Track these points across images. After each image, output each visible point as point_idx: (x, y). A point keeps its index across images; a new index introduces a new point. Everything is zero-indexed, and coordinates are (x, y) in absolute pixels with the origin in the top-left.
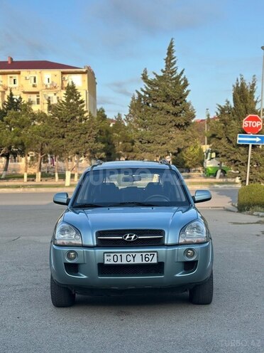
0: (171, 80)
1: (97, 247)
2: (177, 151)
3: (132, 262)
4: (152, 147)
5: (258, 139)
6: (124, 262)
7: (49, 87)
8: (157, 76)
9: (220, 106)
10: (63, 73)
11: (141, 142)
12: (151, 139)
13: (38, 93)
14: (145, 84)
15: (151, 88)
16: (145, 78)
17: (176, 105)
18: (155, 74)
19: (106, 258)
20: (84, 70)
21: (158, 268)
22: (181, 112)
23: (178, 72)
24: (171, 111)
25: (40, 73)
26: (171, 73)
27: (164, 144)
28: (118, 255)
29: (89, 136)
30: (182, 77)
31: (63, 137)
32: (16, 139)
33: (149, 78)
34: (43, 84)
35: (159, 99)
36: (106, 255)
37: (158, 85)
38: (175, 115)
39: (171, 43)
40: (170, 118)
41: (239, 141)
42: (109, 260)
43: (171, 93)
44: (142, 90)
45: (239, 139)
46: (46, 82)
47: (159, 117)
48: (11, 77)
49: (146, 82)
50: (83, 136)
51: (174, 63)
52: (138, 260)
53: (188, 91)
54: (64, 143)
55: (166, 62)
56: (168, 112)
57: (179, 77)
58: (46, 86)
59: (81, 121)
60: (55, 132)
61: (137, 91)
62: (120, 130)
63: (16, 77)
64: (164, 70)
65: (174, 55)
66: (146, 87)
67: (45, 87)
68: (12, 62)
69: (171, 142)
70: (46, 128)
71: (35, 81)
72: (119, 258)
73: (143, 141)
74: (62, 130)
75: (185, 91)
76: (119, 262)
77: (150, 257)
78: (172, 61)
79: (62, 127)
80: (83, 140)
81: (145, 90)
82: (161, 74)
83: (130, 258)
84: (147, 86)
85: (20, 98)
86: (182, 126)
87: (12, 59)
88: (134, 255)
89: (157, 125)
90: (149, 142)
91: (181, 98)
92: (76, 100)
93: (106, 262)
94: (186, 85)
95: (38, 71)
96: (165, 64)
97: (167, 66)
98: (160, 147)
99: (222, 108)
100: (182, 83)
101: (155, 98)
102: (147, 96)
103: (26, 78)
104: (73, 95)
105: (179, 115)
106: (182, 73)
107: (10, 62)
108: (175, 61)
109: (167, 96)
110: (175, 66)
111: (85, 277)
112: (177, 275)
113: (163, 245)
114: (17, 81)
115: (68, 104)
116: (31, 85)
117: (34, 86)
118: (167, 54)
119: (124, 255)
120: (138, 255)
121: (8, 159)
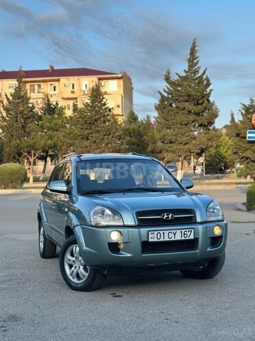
0: (193, 80)
2: (199, 151)
3: (173, 239)
4: (174, 147)
6: (167, 239)
7: (86, 92)
8: (179, 76)
9: (244, 105)
10: (100, 79)
11: (163, 142)
12: (173, 139)
13: (76, 98)
14: (167, 84)
15: (173, 88)
16: (167, 79)
17: (198, 104)
18: (177, 74)
19: (150, 236)
20: (120, 76)
21: (192, 244)
22: (203, 111)
23: (201, 72)
24: (193, 111)
25: (78, 79)
26: (194, 73)
27: (186, 144)
28: (161, 232)
29: (112, 137)
30: (204, 77)
31: (88, 139)
32: (49, 142)
33: (171, 79)
34: (81, 91)
35: (181, 99)
36: (150, 233)
37: (179, 86)
38: (197, 114)
39: (194, 43)
40: (192, 117)
41: (249, 137)
42: (153, 238)
43: (192, 93)
44: (165, 91)
45: (248, 135)
46: (84, 88)
47: (181, 117)
48: (51, 85)
49: (167, 82)
50: (106, 137)
51: (197, 63)
52: (178, 237)
53: (211, 90)
54: (88, 144)
55: (189, 63)
56: (190, 112)
57: (202, 76)
58: (84, 92)
59: (105, 122)
60: (79, 134)
61: (160, 92)
62: (149, 132)
63: (56, 84)
64: (187, 70)
65: (197, 55)
66: (168, 88)
67: (82, 93)
68: (53, 70)
69: (194, 141)
70: (72, 131)
71: (73, 88)
72: (162, 235)
73: (166, 142)
74: (86, 132)
75: (208, 90)
76: (162, 239)
77: (188, 234)
78: (195, 61)
79: (87, 129)
80: (106, 141)
81: (167, 90)
82: (184, 74)
83: (171, 235)
84: (168, 86)
85: (57, 104)
86: (204, 126)
87: (52, 67)
88: (175, 232)
89: (178, 125)
90: (171, 142)
91: (203, 97)
92: (100, 102)
93: (150, 240)
94: (208, 84)
95: (76, 78)
96: (188, 65)
97: (189, 66)
98: (182, 147)
99: (246, 107)
100: (205, 82)
101: (177, 98)
102: (170, 96)
103: (65, 84)
104: (97, 97)
105: (201, 114)
106: (204, 72)
107: (50, 71)
108: (198, 61)
109: (189, 96)
110: (198, 66)
111: (130, 255)
113: (196, 223)
114: (57, 89)
115: (93, 107)
116: (70, 91)
117: (72, 92)
118: (190, 54)
119: (166, 233)
120: (179, 232)
121: (46, 162)
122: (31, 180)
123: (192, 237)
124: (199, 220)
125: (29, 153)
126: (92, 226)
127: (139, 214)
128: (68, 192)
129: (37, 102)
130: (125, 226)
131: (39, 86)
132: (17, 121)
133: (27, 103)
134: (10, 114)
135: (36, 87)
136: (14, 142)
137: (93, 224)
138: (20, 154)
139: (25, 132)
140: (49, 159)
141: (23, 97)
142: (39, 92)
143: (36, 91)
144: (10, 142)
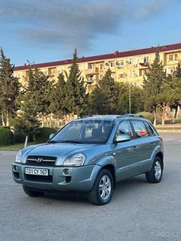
1: (26, 164)
3: (36, 174)
6: (34, 174)
19: (26, 171)
21: (49, 178)
28: (31, 169)
36: (26, 169)
52: (39, 173)
72: (31, 171)
76: (31, 174)
77: (45, 172)
83: (36, 172)
88: (37, 170)
93: (26, 173)
111: (20, 180)
112: (60, 184)
119: (33, 170)
120: (39, 170)
121: (177, 109)
122: (163, 123)
123: (47, 174)
124: (58, 164)
125: (162, 104)
129: (174, 67)
130: (21, 163)
131: (176, 55)
132: (154, 83)
133: (162, 69)
134: (150, 78)
135: (174, 56)
136: (151, 97)
138: (155, 105)
139: (159, 89)
140: (179, 108)
141: (159, 66)
142: (176, 60)
143: (174, 59)
144: (149, 97)
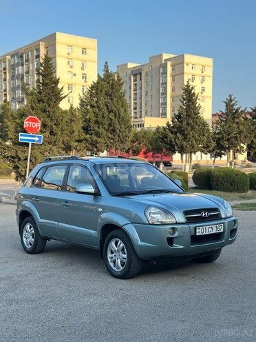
3: (211, 233)
5: (37, 139)
6: (207, 233)
19: (197, 231)
28: (204, 227)
41: (21, 139)
42: (199, 233)
45: (20, 137)
52: (214, 231)
72: (205, 230)
76: (204, 233)
77: (220, 228)
83: (210, 229)
88: (212, 227)
93: (197, 234)
111: (182, 247)
113: (222, 219)
119: (207, 227)
120: (215, 226)
123: (222, 230)
124: (223, 216)
126: (150, 224)
127: (186, 213)
128: (97, 194)
130: (177, 223)
137: (151, 222)
